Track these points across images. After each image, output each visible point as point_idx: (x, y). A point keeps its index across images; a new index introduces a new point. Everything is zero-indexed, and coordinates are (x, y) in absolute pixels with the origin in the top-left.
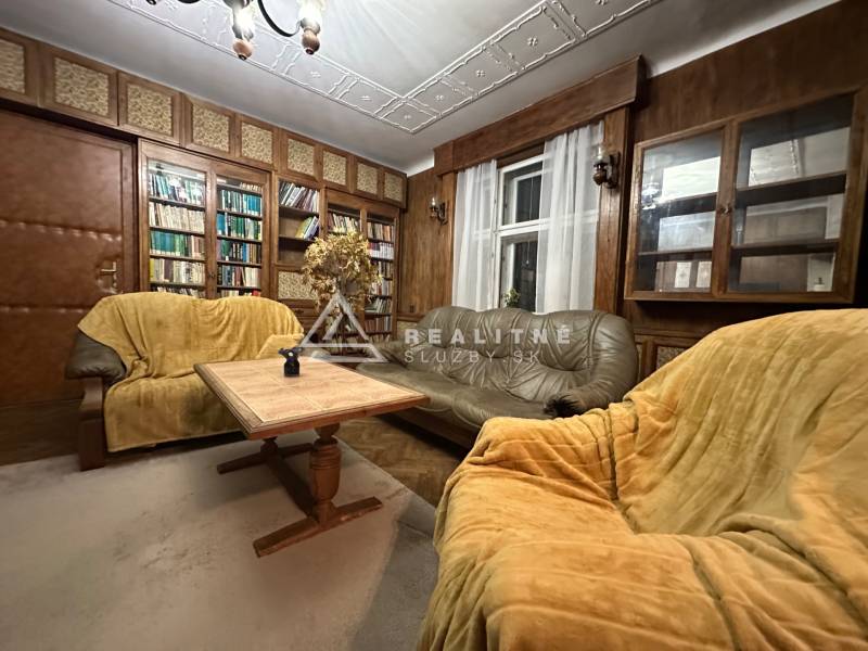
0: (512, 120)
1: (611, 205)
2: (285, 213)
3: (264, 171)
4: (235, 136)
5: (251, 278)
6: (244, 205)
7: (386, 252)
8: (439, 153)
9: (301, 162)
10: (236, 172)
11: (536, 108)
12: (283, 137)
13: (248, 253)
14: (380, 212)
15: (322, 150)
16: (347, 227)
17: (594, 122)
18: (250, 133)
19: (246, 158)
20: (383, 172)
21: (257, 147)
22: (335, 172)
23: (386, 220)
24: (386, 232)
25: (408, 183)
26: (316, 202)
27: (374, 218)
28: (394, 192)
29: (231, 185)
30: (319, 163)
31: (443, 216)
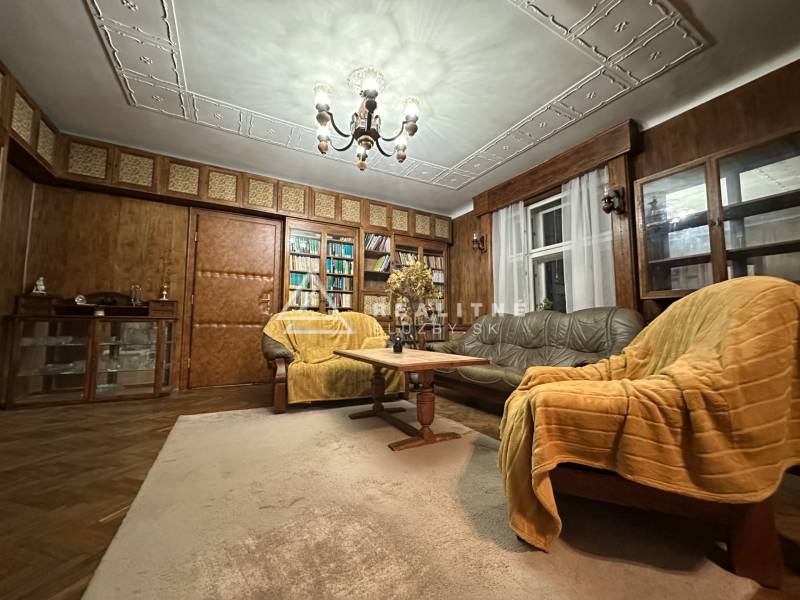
0: (533, 172)
1: (622, 226)
2: (369, 255)
3: (356, 228)
4: (338, 208)
5: (346, 301)
6: (341, 251)
7: (439, 277)
8: (476, 200)
9: (378, 219)
10: (338, 231)
11: (552, 162)
12: (367, 205)
13: (345, 284)
14: (433, 247)
15: (391, 209)
16: (410, 260)
17: (600, 167)
18: (347, 204)
19: (346, 221)
20: (434, 218)
21: (351, 213)
22: (401, 223)
23: (437, 253)
24: (438, 262)
25: (452, 224)
26: (388, 245)
27: (428, 253)
28: (442, 232)
29: (336, 239)
30: (390, 218)
31: (483, 247)
